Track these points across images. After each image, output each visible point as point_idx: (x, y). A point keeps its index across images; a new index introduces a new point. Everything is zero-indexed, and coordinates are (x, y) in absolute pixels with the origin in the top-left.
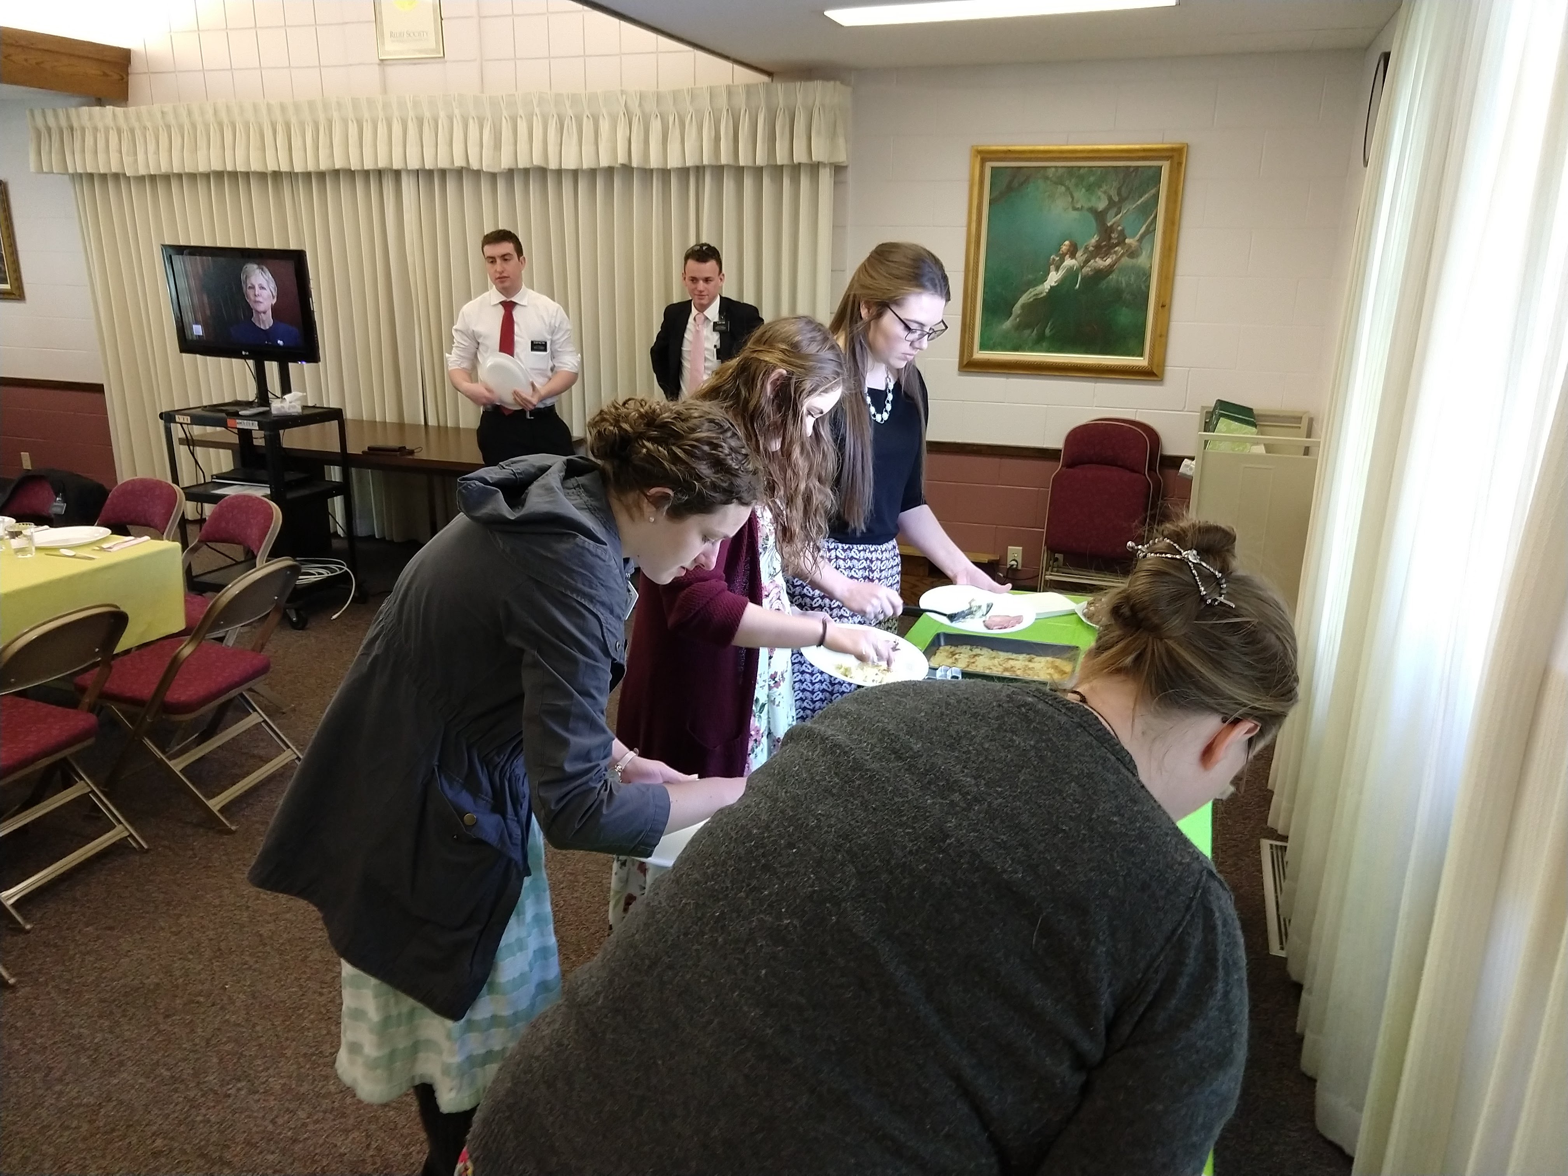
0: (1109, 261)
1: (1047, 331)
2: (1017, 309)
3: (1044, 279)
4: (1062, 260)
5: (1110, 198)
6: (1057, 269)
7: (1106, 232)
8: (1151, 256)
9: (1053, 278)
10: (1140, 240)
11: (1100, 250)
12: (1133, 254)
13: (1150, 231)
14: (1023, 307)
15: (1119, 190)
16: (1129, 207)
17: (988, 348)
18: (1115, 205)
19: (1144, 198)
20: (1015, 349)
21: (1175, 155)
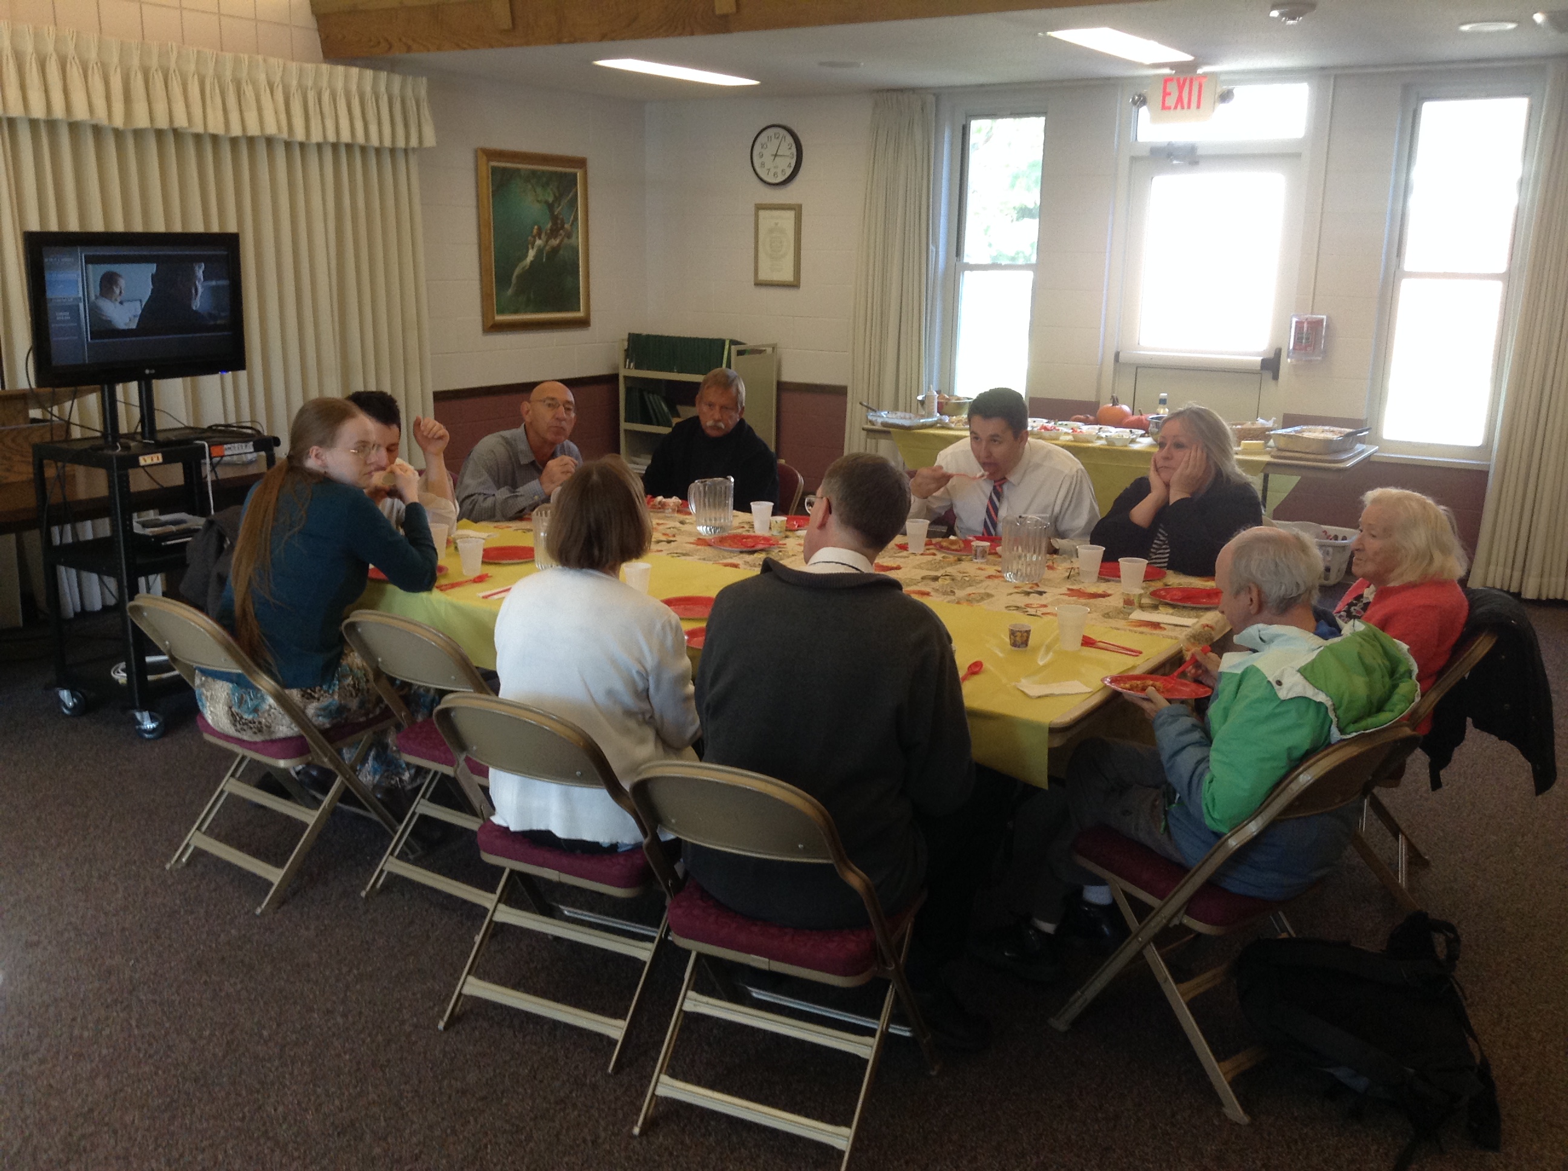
0: (558, 241)
1: (532, 296)
2: (514, 280)
3: (526, 255)
4: (534, 242)
5: (555, 196)
6: (533, 248)
7: (555, 219)
8: (578, 237)
9: (531, 254)
10: (572, 225)
11: (554, 233)
12: (569, 235)
13: (576, 218)
14: (518, 277)
15: (558, 188)
16: (565, 202)
17: (501, 311)
18: (558, 199)
19: (570, 196)
20: (516, 312)
21: (581, 163)
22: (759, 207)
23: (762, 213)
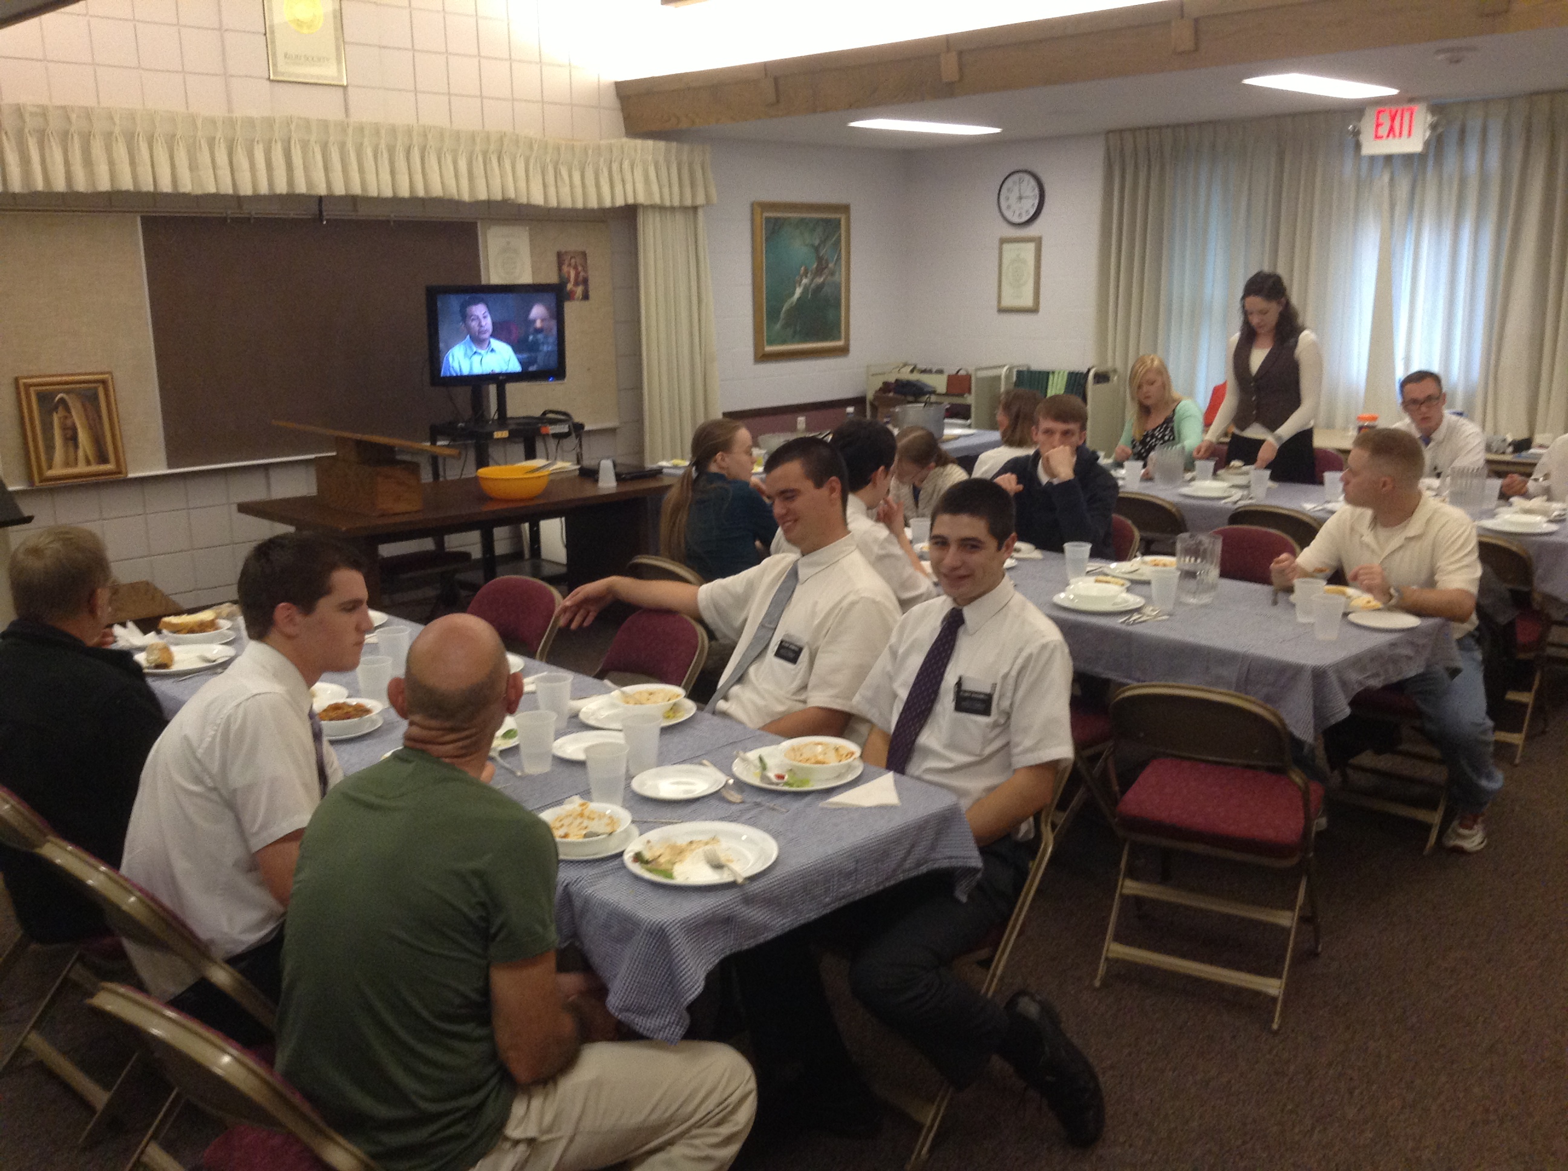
0: (822, 279)
1: (799, 329)
2: (782, 315)
3: (793, 293)
4: (801, 280)
5: (821, 240)
6: (800, 285)
7: (820, 259)
8: (840, 275)
9: (798, 291)
10: (835, 264)
11: (819, 271)
12: (832, 274)
13: (839, 258)
14: (786, 312)
15: (823, 233)
16: (829, 244)
17: (771, 342)
18: (823, 242)
19: (834, 239)
20: (784, 342)
21: (845, 209)
22: (1003, 241)
23: (1006, 247)
